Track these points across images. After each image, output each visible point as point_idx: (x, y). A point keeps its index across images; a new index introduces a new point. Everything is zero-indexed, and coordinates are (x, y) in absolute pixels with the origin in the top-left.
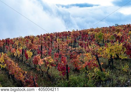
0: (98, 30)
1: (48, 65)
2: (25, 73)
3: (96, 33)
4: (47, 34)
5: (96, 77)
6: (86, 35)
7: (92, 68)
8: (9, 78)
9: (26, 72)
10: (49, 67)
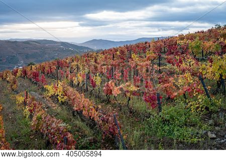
0: (191, 37)
1: (128, 95)
2: (98, 107)
3: (189, 41)
4: (114, 49)
5: (202, 108)
6: (174, 46)
7: (195, 95)
8: (74, 115)
9: (100, 107)
10: (129, 97)
